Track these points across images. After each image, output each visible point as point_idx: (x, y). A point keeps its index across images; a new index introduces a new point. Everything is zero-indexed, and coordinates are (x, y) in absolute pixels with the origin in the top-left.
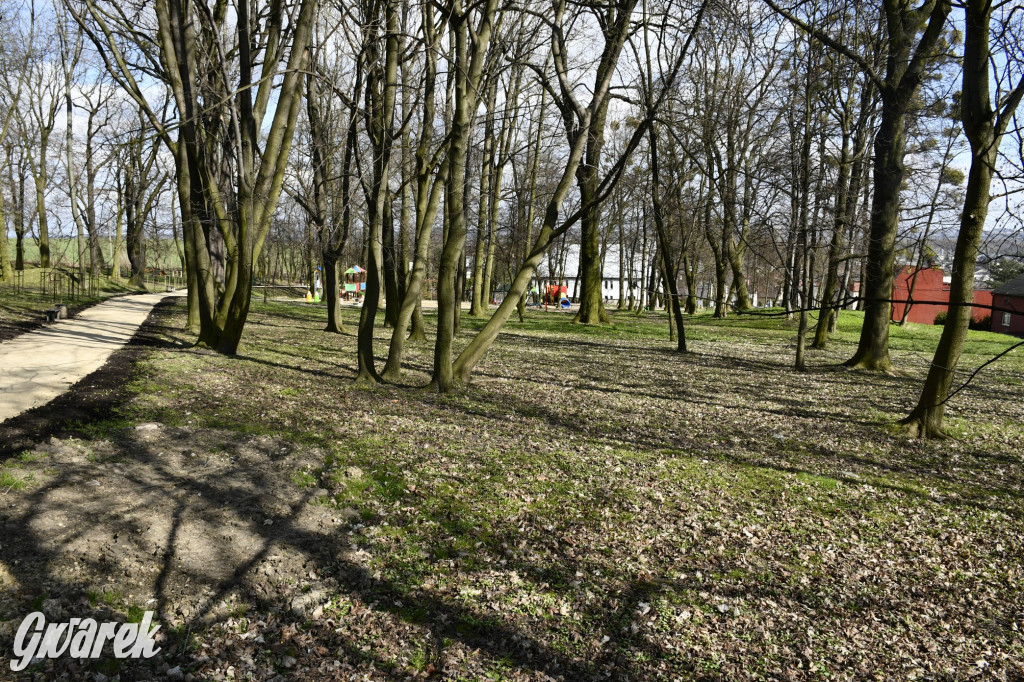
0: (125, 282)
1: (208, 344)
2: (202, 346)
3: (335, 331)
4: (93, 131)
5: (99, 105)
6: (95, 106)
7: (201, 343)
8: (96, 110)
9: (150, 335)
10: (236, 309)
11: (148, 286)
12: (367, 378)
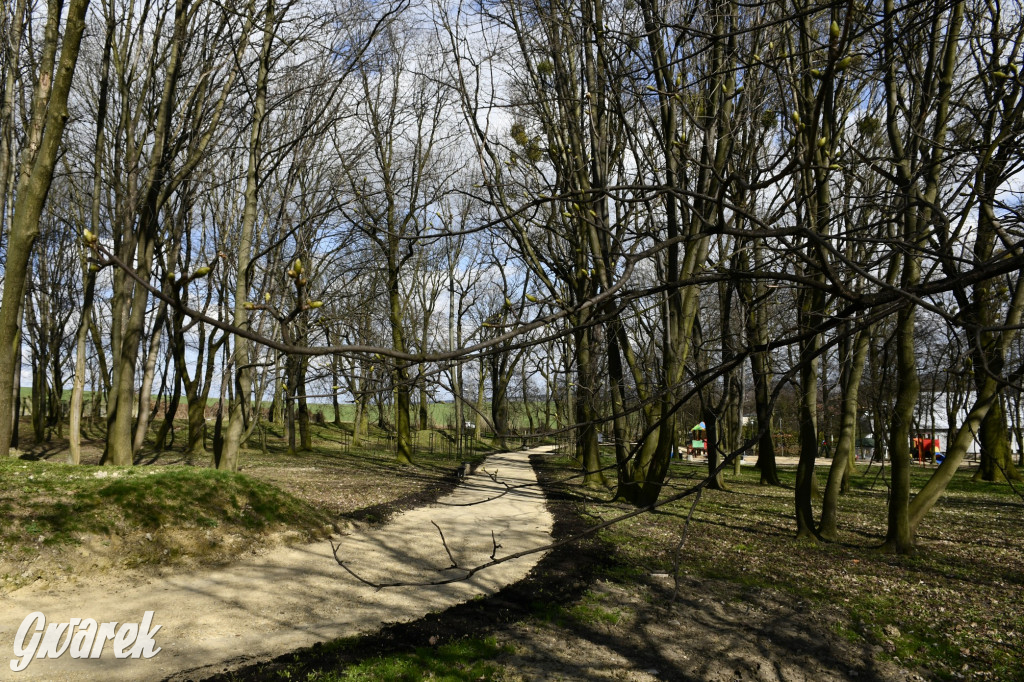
0: (488, 442)
1: (628, 500)
2: (622, 502)
3: (718, 488)
4: (463, 310)
5: (468, 288)
6: (465, 290)
7: (620, 498)
8: (466, 292)
9: (558, 490)
10: (657, 466)
11: (509, 445)
12: (808, 535)
